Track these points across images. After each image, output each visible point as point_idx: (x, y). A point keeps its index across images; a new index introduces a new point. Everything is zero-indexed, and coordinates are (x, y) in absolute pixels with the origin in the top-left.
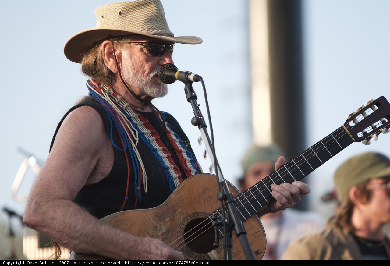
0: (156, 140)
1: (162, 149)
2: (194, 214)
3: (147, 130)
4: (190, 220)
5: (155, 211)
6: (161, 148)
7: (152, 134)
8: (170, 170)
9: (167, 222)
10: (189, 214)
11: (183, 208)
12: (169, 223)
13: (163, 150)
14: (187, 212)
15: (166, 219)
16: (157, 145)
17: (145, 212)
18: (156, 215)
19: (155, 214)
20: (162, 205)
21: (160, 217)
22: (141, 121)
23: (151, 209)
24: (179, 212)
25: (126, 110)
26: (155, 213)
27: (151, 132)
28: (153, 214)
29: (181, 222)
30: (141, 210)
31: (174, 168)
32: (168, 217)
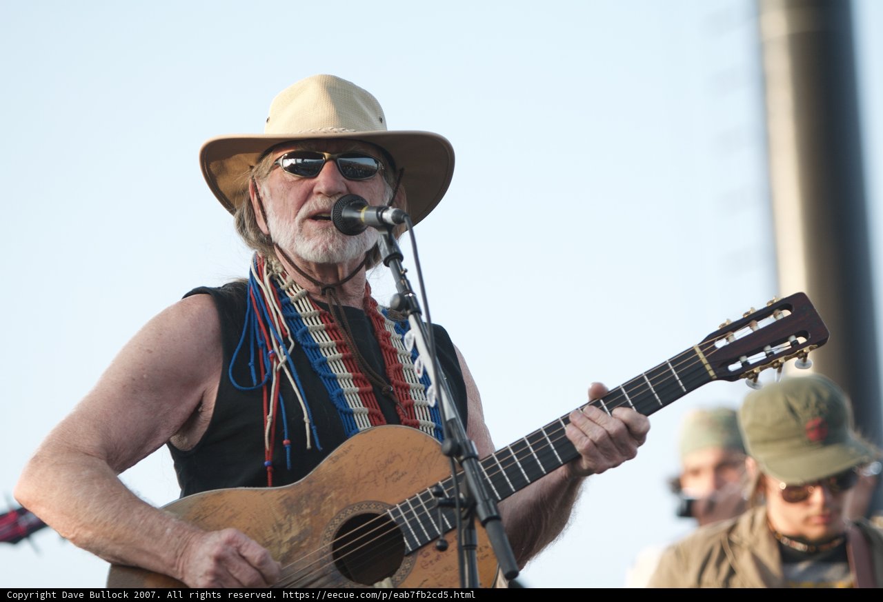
0: (344, 359)
1: (352, 377)
2: (360, 505)
3: (332, 340)
4: (351, 514)
5: (284, 493)
6: (351, 374)
7: (340, 347)
8: (355, 417)
9: (304, 517)
10: (351, 503)
11: (340, 490)
12: (308, 519)
13: (355, 380)
14: (347, 500)
15: (302, 511)
16: (345, 369)
17: (262, 494)
18: (285, 502)
19: (282, 500)
20: (299, 484)
21: (292, 507)
22: (323, 323)
23: (276, 489)
24: (331, 499)
25: (297, 303)
26: (282, 497)
27: (337, 345)
28: (278, 499)
29: (332, 519)
30: (256, 490)
31: (370, 415)
32: (308, 507)
